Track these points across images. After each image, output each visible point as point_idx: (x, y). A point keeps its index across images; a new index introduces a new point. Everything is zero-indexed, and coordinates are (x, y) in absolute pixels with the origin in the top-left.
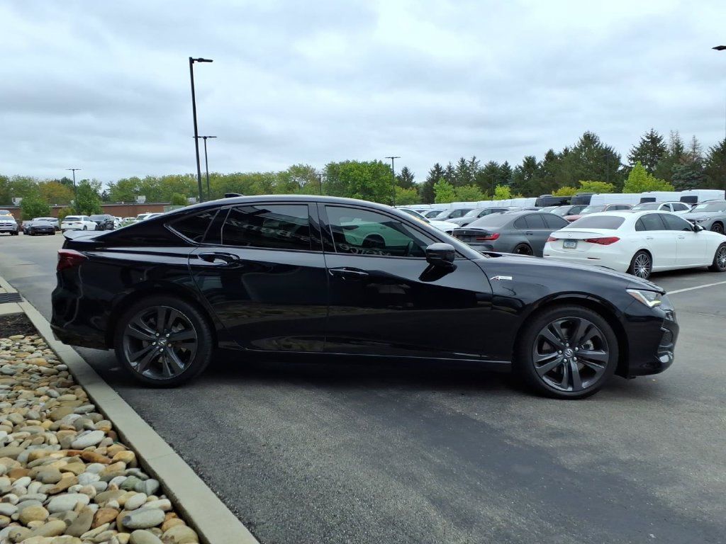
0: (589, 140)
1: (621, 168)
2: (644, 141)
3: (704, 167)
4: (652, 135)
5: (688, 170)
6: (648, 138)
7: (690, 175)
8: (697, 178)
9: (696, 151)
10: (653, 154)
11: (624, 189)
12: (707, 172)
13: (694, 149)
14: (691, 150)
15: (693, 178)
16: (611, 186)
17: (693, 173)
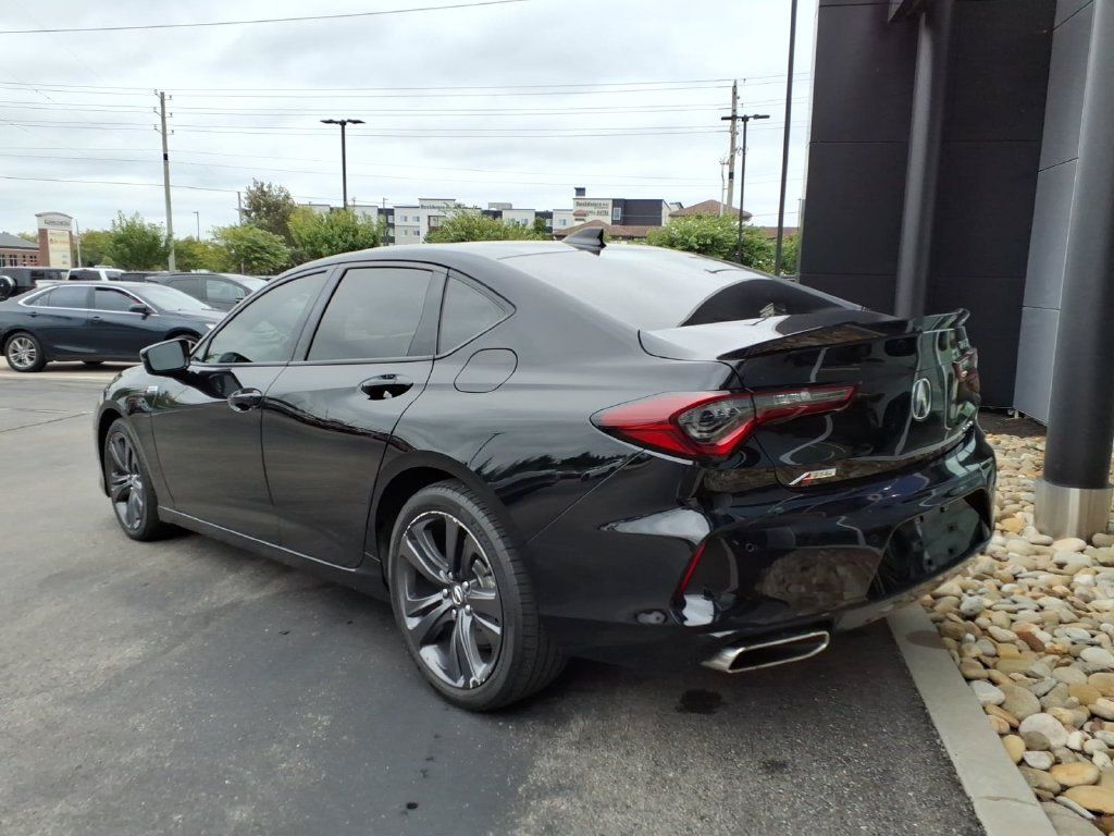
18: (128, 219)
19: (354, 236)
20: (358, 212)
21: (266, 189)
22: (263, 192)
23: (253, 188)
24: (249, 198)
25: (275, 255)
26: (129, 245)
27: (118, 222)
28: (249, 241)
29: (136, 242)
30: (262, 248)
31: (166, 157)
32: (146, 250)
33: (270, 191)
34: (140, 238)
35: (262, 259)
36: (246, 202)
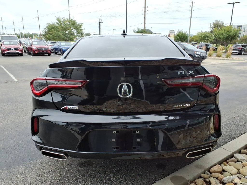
18: (180, 31)
19: (230, 33)
20: (233, 27)
21: (218, 22)
22: (217, 23)
23: (215, 22)
24: (214, 25)
25: (210, 38)
26: (179, 37)
27: (178, 32)
28: (205, 35)
29: (181, 36)
30: (208, 37)
31: (191, 16)
32: (182, 38)
33: (219, 23)
34: (181, 35)
35: (207, 39)
36: (212, 26)
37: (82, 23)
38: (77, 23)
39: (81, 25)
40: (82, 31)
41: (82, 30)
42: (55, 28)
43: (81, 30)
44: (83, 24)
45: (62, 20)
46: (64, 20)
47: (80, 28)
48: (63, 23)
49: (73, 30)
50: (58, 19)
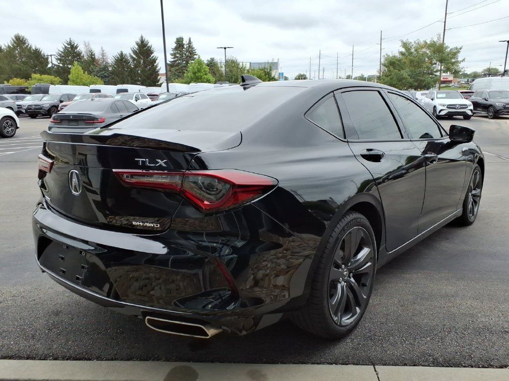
0: (19, 41)
1: (50, 65)
2: (66, 47)
3: (110, 69)
4: (70, 43)
5: (101, 71)
6: (68, 44)
7: (103, 74)
8: (108, 77)
9: (105, 58)
10: (74, 57)
11: (69, 82)
12: (113, 73)
13: (103, 56)
14: (101, 57)
15: (105, 76)
16: (58, 79)
17: (105, 73)
37: (458, 48)
38: (447, 47)
39: (455, 53)
40: (458, 66)
41: (457, 62)
42: (397, 62)
43: (453, 64)
44: (461, 49)
45: (413, 45)
46: (419, 44)
47: (451, 58)
48: (416, 50)
49: (435, 64)
50: (405, 45)
